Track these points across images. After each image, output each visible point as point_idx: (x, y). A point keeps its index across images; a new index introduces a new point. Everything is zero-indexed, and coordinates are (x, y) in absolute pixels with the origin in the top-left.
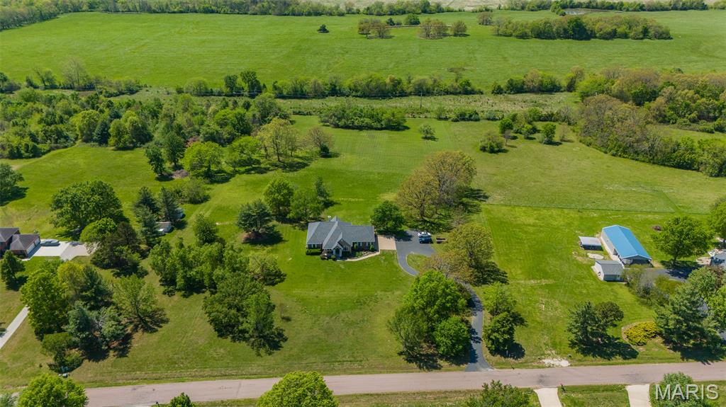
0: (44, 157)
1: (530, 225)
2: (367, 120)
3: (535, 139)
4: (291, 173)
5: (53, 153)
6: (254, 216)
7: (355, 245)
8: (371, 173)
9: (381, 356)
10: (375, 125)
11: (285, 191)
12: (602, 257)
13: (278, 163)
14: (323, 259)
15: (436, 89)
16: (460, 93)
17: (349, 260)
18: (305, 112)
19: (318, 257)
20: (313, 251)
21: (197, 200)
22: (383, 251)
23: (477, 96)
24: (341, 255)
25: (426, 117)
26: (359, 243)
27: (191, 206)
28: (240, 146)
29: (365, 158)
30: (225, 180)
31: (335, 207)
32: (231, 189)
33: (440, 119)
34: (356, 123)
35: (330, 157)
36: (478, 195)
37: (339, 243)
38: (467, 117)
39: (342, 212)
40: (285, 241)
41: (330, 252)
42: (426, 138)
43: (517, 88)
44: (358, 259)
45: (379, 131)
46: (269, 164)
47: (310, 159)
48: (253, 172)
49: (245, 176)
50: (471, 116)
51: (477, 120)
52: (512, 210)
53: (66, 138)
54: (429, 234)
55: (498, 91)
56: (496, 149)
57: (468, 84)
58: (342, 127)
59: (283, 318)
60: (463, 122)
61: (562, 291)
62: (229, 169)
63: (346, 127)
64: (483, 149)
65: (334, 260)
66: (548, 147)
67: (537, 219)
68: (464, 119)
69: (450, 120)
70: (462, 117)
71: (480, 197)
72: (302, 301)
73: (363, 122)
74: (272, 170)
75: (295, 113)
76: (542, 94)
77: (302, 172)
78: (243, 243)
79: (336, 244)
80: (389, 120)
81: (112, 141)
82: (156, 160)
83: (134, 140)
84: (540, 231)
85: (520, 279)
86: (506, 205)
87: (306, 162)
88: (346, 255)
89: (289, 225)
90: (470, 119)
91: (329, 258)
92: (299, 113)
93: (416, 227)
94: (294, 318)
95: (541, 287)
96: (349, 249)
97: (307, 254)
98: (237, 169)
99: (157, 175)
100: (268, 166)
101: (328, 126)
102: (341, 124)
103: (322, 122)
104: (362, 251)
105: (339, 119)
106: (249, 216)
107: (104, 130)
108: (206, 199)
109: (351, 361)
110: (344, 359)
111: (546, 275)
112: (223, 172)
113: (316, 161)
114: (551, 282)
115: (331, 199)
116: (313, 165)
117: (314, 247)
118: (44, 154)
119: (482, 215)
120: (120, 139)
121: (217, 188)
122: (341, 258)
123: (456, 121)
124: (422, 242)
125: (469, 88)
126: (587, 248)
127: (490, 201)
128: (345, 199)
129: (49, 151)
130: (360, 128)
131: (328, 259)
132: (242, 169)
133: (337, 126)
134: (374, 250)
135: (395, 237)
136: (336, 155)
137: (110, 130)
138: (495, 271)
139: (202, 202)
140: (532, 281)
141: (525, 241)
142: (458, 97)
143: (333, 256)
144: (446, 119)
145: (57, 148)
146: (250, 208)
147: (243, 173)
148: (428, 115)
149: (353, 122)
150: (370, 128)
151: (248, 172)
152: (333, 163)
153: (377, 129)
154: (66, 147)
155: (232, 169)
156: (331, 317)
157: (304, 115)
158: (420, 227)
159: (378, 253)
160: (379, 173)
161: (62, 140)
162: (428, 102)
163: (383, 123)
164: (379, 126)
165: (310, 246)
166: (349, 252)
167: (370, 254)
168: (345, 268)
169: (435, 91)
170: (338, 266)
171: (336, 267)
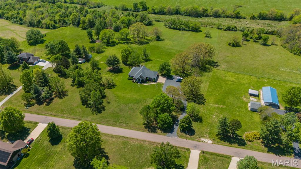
0: (57, 29)
1: (230, 81)
2: (183, 26)
3: (258, 42)
4: (140, 46)
5: (61, 28)
6: (112, 61)
7: (147, 78)
8: (173, 49)
9: (136, 123)
10: (186, 29)
12: (256, 100)
13: (137, 41)
14: (133, 82)
16: (234, 17)
17: (143, 84)
18: (160, 21)
19: (131, 81)
20: (130, 78)
21: (99, 52)
22: (159, 82)
23: (241, 20)
24: (140, 81)
25: (212, 27)
26: (149, 78)
27: (96, 54)
28: (122, 32)
29: (174, 43)
30: (114, 45)
31: (150, 62)
32: (114, 49)
33: (218, 29)
34: (178, 27)
35: (160, 40)
36: (214, 64)
37: (139, 76)
38: (231, 29)
39: (152, 64)
40: (123, 72)
41: (136, 80)
42: (207, 37)
43: (262, 17)
44: (147, 84)
45: (187, 32)
46: (134, 41)
47: (150, 41)
48: (126, 44)
49: (122, 45)
50: (233, 28)
51: (236, 31)
52: (226, 73)
53: (66, 23)
54: (182, 78)
55: (253, 18)
56: (236, 45)
57: (239, 13)
58: (172, 28)
59: (107, 102)
60: (228, 31)
61: (227, 112)
62: (117, 41)
63: (174, 28)
64: (230, 44)
65: (137, 83)
66: (262, 47)
67: (236, 79)
68: (229, 30)
69: (223, 29)
70: (229, 29)
71: (215, 65)
72: (118, 97)
73: (181, 27)
74: (133, 44)
75: (156, 21)
76: (274, 21)
77: (145, 46)
78: (107, 71)
80: (193, 27)
81: (81, 25)
82: (90, 34)
83: (89, 26)
84: (233, 84)
85: (211, 103)
86: (224, 71)
87: (149, 42)
88: (143, 82)
89: (128, 67)
90: (232, 30)
91: (135, 82)
92: (158, 21)
93: (179, 75)
94: (111, 102)
95: (219, 108)
96: (144, 80)
97: (128, 79)
98: (120, 42)
99: (90, 41)
100: (133, 42)
101: (167, 27)
102: (172, 27)
103: (165, 25)
104: (149, 81)
105: (172, 25)
106: (110, 60)
107: (79, 21)
108: (103, 52)
109: (124, 123)
110: (122, 122)
111: (224, 103)
112: (115, 42)
113: (153, 42)
114: (225, 107)
115: (150, 58)
116: (151, 44)
118: (57, 28)
119: (211, 74)
120: (83, 25)
121: (109, 48)
122: (140, 83)
123: (225, 30)
124: (177, 81)
125: (239, 16)
126: (251, 95)
127: (218, 68)
128: (156, 59)
129: (59, 27)
130: (180, 29)
132: (122, 42)
133: (170, 28)
134: (155, 82)
135: (167, 78)
136: (163, 40)
137: (81, 21)
138: (202, 98)
139: (101, 53)
140: (216, 105)
141: (223, 88)
142: (232, 19)
144: (221, 29)
145: (63, 26)
146: (111, 58)
147: (122, 43)
148: (214, 26)
149: (177, 27)
150: (184, 30)
151: (124, 43)
152: (160, 43)
153: (187, 31)
154: (66, 26)
155: (118, 41)
156: (125, 105)
157: (160, 22)
158: (180, 75)
159: (156, 83)
160: (177, 50)
161: (65, 24)
162: (216, 21)
163: (190, 28)
164: (188, 29)
165: (129, 76)
166: (144, 81)
167: (153, 83)
168: (140, 87)
169: (222, 16)
170: (138, 86)
171: (136, 86)
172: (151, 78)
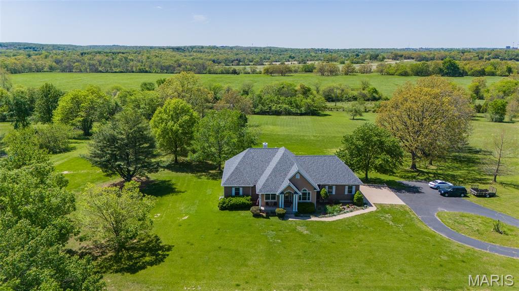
2: (285, 106)
6: (123, 139)
7: (323, 191)
8: (304, 136)
10: (294, 110)
14: (257, 216)
15: (345, 96)
16: (368, 100)
17: (313, 219)
19: (247, 214)
20: (235, 200)
22: (379, 205)
24: (295, 208)
26: (330, 187)
29: (291, 128)
34: (273, 108)
37: (290, 180)
41: (271, 201)
42: (354, 119)
57: (376, 91)
63: (263, 113)
65: (284, 218)
79: (286, 183)
80: (309, 106)
88: (305, 210)
91: (270, 214)
97: (223, 208)
102: (257, 110)
104: (337, 203)
105: (255, 107)
108: (67, 150)
117: (237, 194)
122: (297, 215)
124: (446, 195)
125: (377, 96)
130: (277, 113)
131: (267, 217)
135: (390, 187)
139: (61, 152)
143: (280, 210)
149: (270, 108)
150: (289, 113)
153: (296, 114)
159: (372, 209)
160: (315, 136)
163: (303, 109)
164: (299, 112)
165: (228, 192)
166: (311, 204)
167: (357, 209)
168: (311, 232)
169: (344, 98)
170: (295, 229)
171: (290, 232)
172: (340, 188)
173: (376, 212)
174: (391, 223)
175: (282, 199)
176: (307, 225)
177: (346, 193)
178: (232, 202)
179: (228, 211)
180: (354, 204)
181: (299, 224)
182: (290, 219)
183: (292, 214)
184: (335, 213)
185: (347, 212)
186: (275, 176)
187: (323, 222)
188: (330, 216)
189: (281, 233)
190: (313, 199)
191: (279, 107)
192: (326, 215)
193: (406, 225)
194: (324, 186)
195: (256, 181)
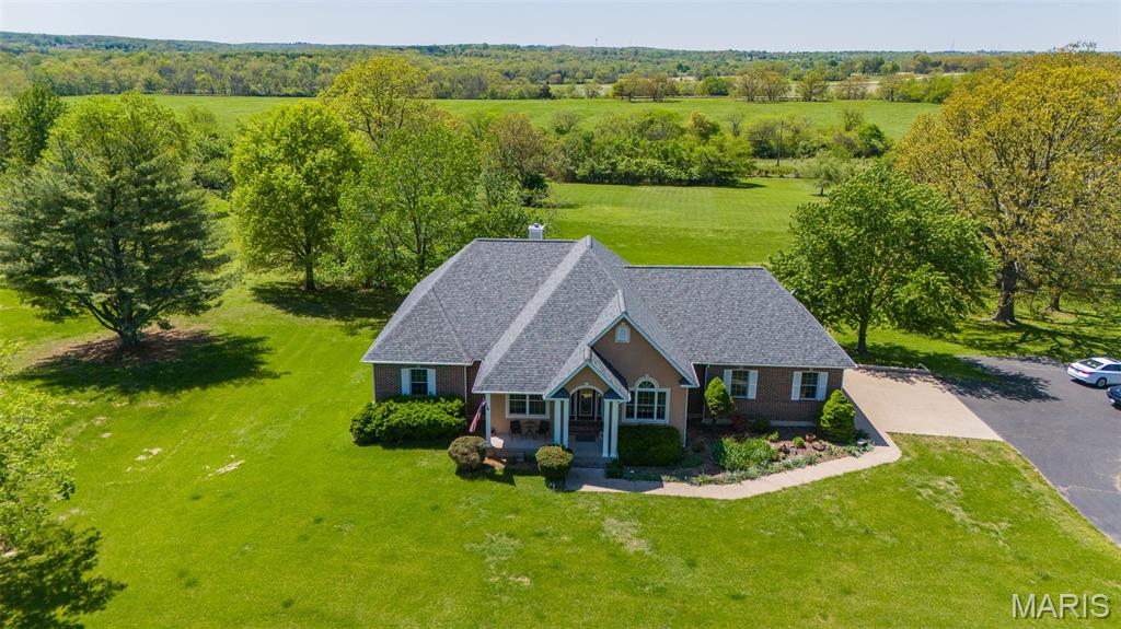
2: (651, 163)
8: (690, 230)
10: (672, 172)
11: (326, 154)
15: (801, 144)
17: (672, 488)
19: (436, 461)
20: (404, 413)
24: (609, 448)
26: (741, 373)
29: (659, 212)
34: (621, 167)
37: (593, 348)
40: (272, 373)
41: (528, 417)
45: (683, 188)
57: (878, 135)
58: (585, 180)
63: (595, 178)
65: (563, 481)
73: (639, 166)
79: (580, 356)
80: (709, 163)
89: (333, 322)
91: (519, 465)
97: (366, 438)
102: (580, 172)
104: (762, 430)
106: (58, 205)
117: (419, 391)
122: (614, 473)
125: (880, 146)
130: (631, 179)
131: (507, 478)
135: (939, 377)
136: (569, 206)
143: (549, 454)
149: (614, 165)
150: (659, 180)
153: (679, 182)
159: (889, 454)
160: (717, 231)
163: (695, 170)
164: (684, 176)
165: (386, 381)
166: (670, 432)
167: (832, 455)
168: (656, 548)
169: (800, 150)
170: (595, 532)
171: (576, 542)
172: (774, 377)
173: (901, 466)
174: (960, 515)
175: (561, 415)
176: (642, 515)
177: (796, 395)
178: (394, 419)
179: (378, 449)
180: (823, 435)
181: (612, 510)
182: (586, 488)
183: (597, 465)
184: (752, 470)
185: (797, 464)
186: (546, 332)
187: (702, 503)
188: (732, 481)
189: (539, 546)
190: (675, 414)
191: (636, 164)
192: (720, 476)
193: (1018, 525)
194: (718, 371)
195: (486, 348)
